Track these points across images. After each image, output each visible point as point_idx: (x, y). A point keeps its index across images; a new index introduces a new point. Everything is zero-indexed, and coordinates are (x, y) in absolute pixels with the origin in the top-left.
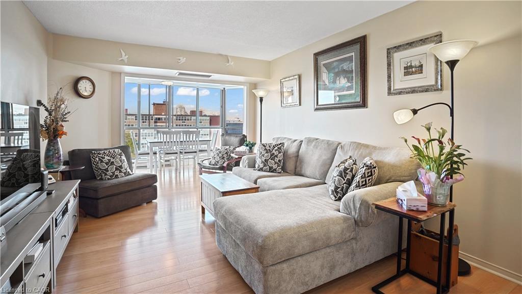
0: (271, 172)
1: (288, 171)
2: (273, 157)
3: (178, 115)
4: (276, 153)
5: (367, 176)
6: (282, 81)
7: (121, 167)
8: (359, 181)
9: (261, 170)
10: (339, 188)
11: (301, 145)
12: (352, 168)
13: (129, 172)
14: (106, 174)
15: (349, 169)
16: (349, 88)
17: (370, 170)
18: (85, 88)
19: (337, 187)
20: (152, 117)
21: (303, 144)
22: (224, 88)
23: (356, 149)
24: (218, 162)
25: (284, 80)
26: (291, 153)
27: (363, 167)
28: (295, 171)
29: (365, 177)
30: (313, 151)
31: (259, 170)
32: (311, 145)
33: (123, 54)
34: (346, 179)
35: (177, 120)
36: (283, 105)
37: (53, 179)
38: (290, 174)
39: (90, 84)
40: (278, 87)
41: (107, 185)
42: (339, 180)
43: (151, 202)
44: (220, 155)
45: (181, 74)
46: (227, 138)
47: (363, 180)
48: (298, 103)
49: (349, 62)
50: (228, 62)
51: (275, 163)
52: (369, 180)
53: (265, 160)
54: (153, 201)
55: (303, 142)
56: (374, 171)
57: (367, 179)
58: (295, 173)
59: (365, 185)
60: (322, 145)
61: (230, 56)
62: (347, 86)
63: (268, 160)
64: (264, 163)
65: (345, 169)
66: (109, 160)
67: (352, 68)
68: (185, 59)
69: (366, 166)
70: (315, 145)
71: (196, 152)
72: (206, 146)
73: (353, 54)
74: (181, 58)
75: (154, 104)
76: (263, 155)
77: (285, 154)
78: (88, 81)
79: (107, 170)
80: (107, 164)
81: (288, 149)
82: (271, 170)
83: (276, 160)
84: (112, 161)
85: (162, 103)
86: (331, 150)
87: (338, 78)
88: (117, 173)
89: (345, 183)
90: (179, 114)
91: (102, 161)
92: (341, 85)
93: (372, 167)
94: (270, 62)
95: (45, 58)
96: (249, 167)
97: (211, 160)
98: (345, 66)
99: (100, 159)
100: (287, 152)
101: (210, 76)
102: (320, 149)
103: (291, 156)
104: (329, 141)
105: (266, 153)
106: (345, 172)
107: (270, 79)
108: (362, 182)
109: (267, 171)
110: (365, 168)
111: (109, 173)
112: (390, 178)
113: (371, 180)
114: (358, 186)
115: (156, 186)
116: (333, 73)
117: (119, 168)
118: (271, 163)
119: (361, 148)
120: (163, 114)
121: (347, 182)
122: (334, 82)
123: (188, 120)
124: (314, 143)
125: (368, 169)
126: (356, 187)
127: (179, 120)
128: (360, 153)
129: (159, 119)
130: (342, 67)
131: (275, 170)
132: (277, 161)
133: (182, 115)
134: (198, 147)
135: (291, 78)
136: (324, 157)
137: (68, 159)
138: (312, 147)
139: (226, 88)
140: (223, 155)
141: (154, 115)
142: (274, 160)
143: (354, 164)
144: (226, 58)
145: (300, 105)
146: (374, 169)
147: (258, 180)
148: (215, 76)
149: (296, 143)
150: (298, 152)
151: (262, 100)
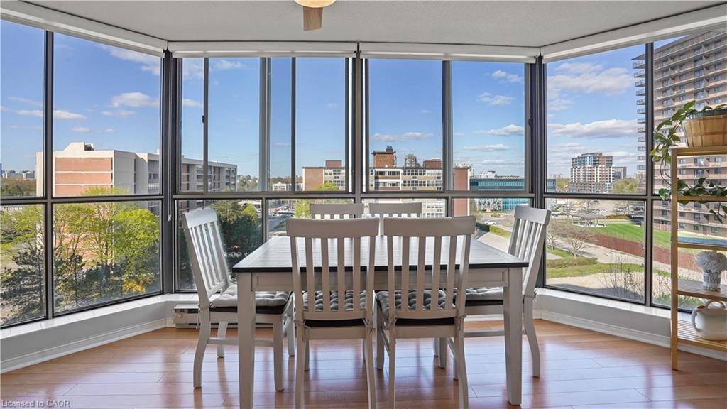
3: (407, 168)
20: (372, 171)
35: (405, 174)
75: (374, 153)
85: (385, 151)
90: (408, 166)
120: (386, 166)
123: (421, 174)
127: (408, 174)
129: (381, 173)
133: (412, 168)
139: (546, 57)
141: (374, 168)
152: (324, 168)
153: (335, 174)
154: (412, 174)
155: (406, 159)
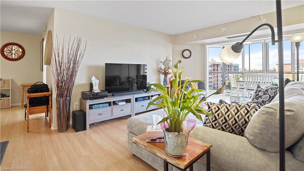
18: (187, 54)
33: (195, 36)
45: (228, 38)
68: (225, 29)
78: (188, 51)
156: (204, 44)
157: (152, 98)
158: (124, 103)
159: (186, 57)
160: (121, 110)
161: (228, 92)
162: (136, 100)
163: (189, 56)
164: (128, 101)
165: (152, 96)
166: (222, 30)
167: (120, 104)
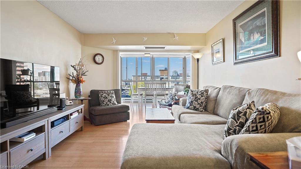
0: (195, 110)
1: (209, 111)
2: (197, 99)
4: (199, 96)
5: (258, 121)
6: (212, 45)
7: (111, 100)
8: (249, 126)
9: (188, 108)
10: (232, 129)
11: (219, 91)
12: (246, 113)
13: (115, 103)
14: (103, 103)
15: (242, 112)
16: (262, 41)
17: (262, 116)
18: (98, 59)
19: (229, 128)
20: (159, 77)
21: (221, 91)
22: (185, 57)
23: (262, 95)
24: (169, 101)
25: (213, 45)
26: (212, 97)
27: (256, 112)
28: (214, 111)
29: (256, 122)
30: (227, 96)
31: (187, 108)
32: (226, 91)
33: (114, 39)
34: (239, 122)
36: (213, 63)
37: (72, 103)
38: (210, 113)
39: (101, 57)
40: (210, 51)
41: (100, 109)
42: (232, 122)
43: (126, 121)
44: (171, 97)
45: (146, 48)
46: (178, 86)
47: (253, 125)
48: (222, 60)
49: (261, 18)
50: (175, 38)
51: (198, 104)
52: (261, 126)
53: (191, 101)
54: (127, 121)
55: (221, 89)
56: (268, 117)
57: (259, 125)
58: (213, 113)
59: (256, 131)
60: (235, 91)
61: (175, 33)
62: (260, 39)
63: (193, 101)
64: (190, 103)
65: (239, 112)
66: (105, 96)
67: (264, 23)
68: (147, 38)
69: (258, 111)
70: (229, 91)
71: (164, 95)
72: (168, 92)
73: (265, 9)
74: (145, 38)
75: (160, 70)
76: (190, 98)
77: (208, 98)
78: (100, 56)
79: (104, 101)
80: (104, 98)
81: (210, 95)
82: (195, 109)
83: (199, 101)
84: (106, 96)
85: (164, 69)
86: (241, 96)
87: (252, 34)
88: (108, 103)
89: (237, 126)
90: (174, 75)
91: (102, 97)
92: (255, 40)
93: (265, 113)
94: (205, 34)
95: (79, 46)
96: (182, 106)
97: (166, 100)
98: (258, 23)
99: (101, 95)
100: (210, 96)
101: (164, 48)
102: (232, 94)
103: (212, 100)
104: (241, 88)
105: (192, 96)
106: (238, 115)
107: (206, 46)
108: (253, 127)
109: (192, 110)
110: (257, 113)
111: (105, 103)
112: (296, 128)
113: (263, 127)
114: (248, 131)
115: (129, 112)
116: (248, 32)
117: (110, 101)
118: (195, 104)
119: (267, 94)
120: (165, 75)
121: (240, 125)
122: (249, 39)
123: (178, 79)
124: (228, 90)
125: (261, 114)
126: (246, 131)
127: (173, 79)
128: (265, 98)
129: (163, 78)
130: (256, 24)
131: (198, 109)
132: (200, 103)
133: (176, 76)
134: (165, 92)
135: (217, 42)
136: (234, 102)
137: (90, 95)
138: (226, 93)
140: (172, 97)
142: (197, 102)
143: (248, 108)
144: (173, 35)
145: (224, 61)
146: (267, 115)
147: (181, 115)
148: (167, 47)
149: (216, 90)
150: (217, 96)
151: (199, 60)
152: (140, 76)
153: (145, 78)
154: (175, 79)
155: (173, 73)
156: (117, 51)
157: (71, 116)
158: (33, 135)
159: (98, 62)
160: (28, 151)
161: (125, 100)
162: (53, 125)
163: (101, 62)
164: (39, 130)
165: (71, 114)
166: (144, 39)
167: (26, 139)
